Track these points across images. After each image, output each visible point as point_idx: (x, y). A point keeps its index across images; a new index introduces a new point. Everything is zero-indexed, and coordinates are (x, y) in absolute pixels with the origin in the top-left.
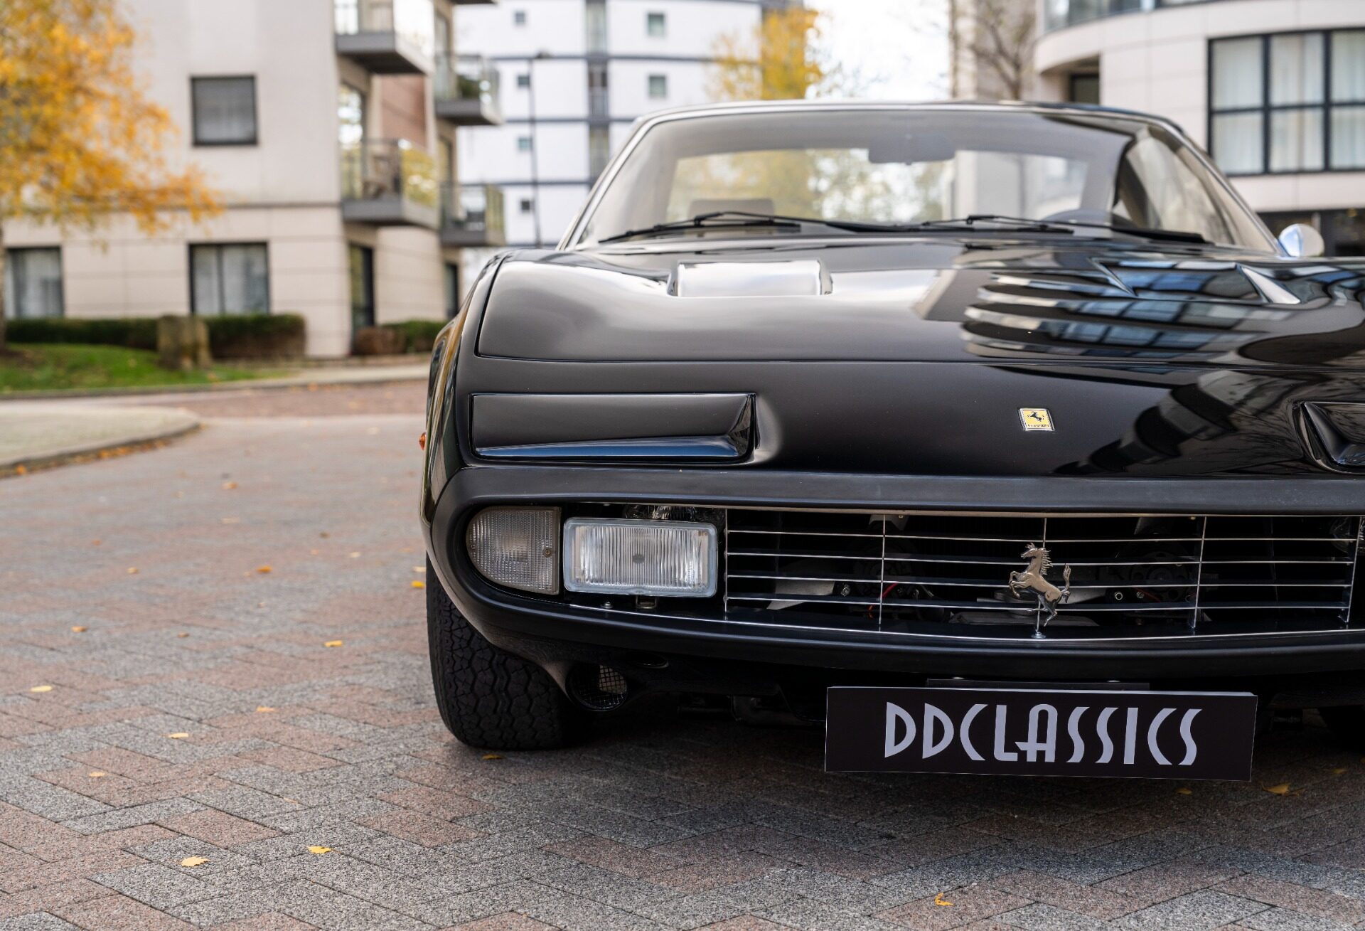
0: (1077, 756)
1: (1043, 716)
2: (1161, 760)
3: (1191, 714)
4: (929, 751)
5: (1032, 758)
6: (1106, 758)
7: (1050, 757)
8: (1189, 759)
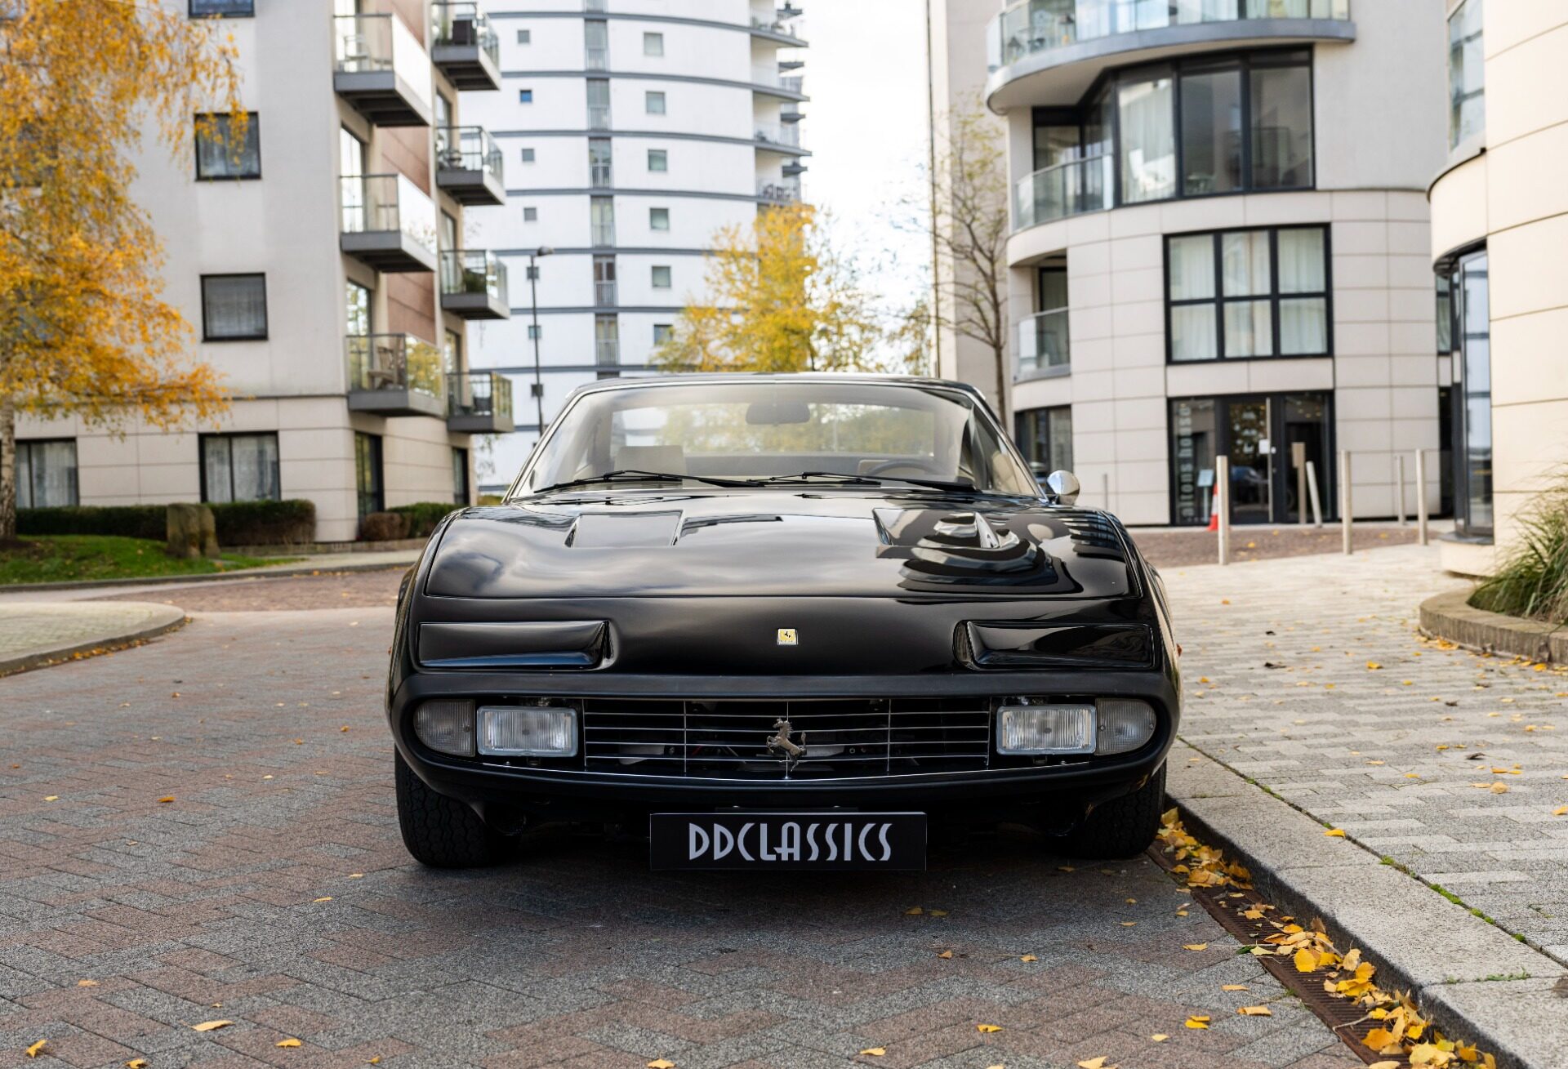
0: (814, 857)
1: (791, 830)
2: (869, 857)
3: (886, 827)
4: (718, 855)
5: (785, 858)
6: (833, 856)
7: (797, 858)
8: (886, 857)
